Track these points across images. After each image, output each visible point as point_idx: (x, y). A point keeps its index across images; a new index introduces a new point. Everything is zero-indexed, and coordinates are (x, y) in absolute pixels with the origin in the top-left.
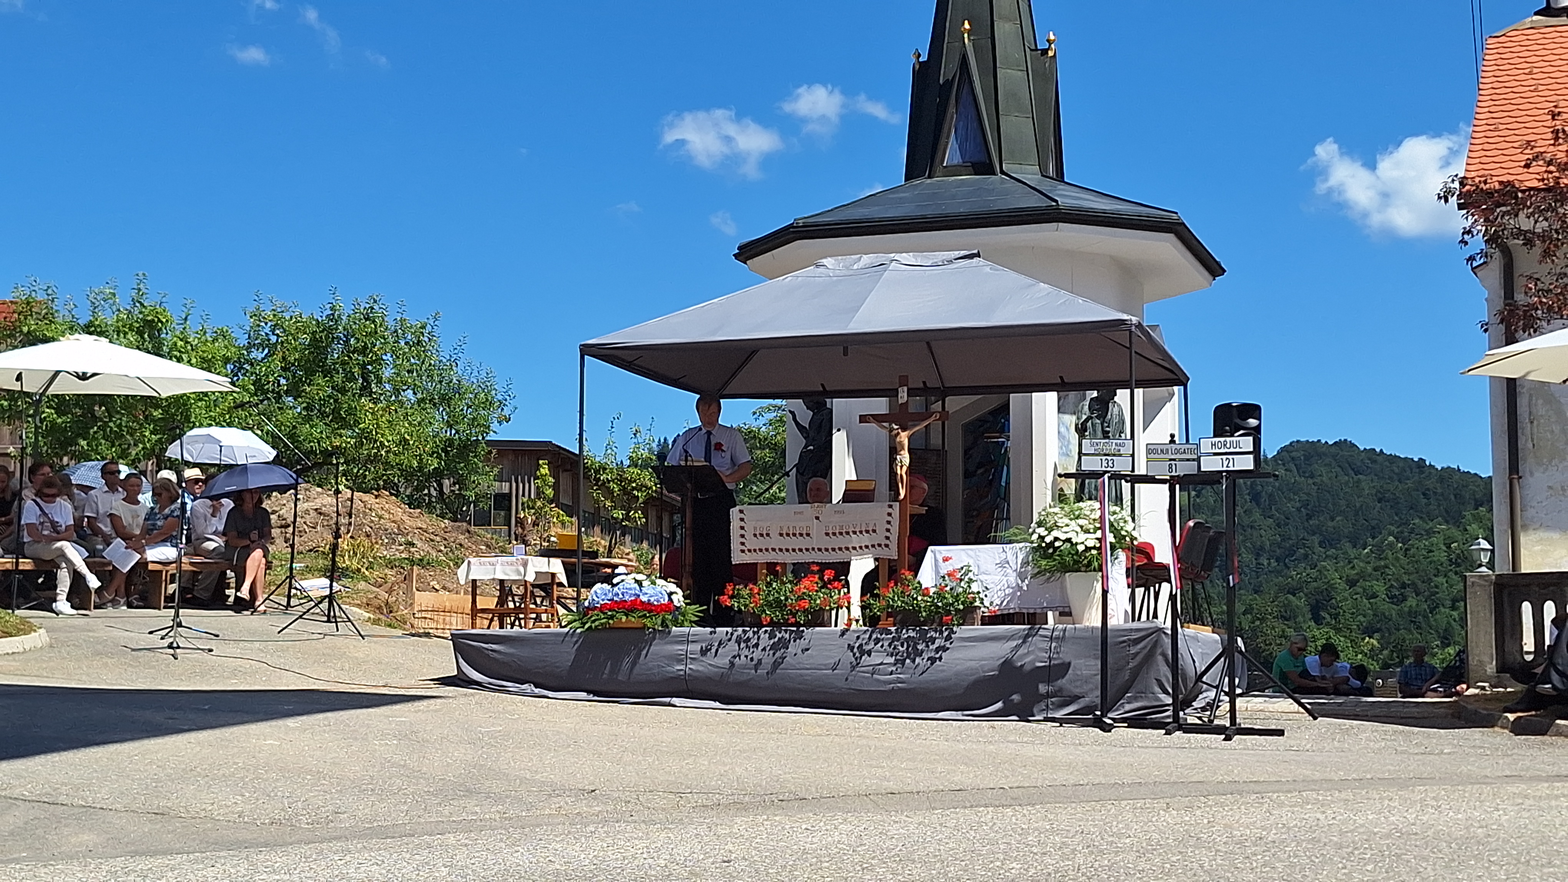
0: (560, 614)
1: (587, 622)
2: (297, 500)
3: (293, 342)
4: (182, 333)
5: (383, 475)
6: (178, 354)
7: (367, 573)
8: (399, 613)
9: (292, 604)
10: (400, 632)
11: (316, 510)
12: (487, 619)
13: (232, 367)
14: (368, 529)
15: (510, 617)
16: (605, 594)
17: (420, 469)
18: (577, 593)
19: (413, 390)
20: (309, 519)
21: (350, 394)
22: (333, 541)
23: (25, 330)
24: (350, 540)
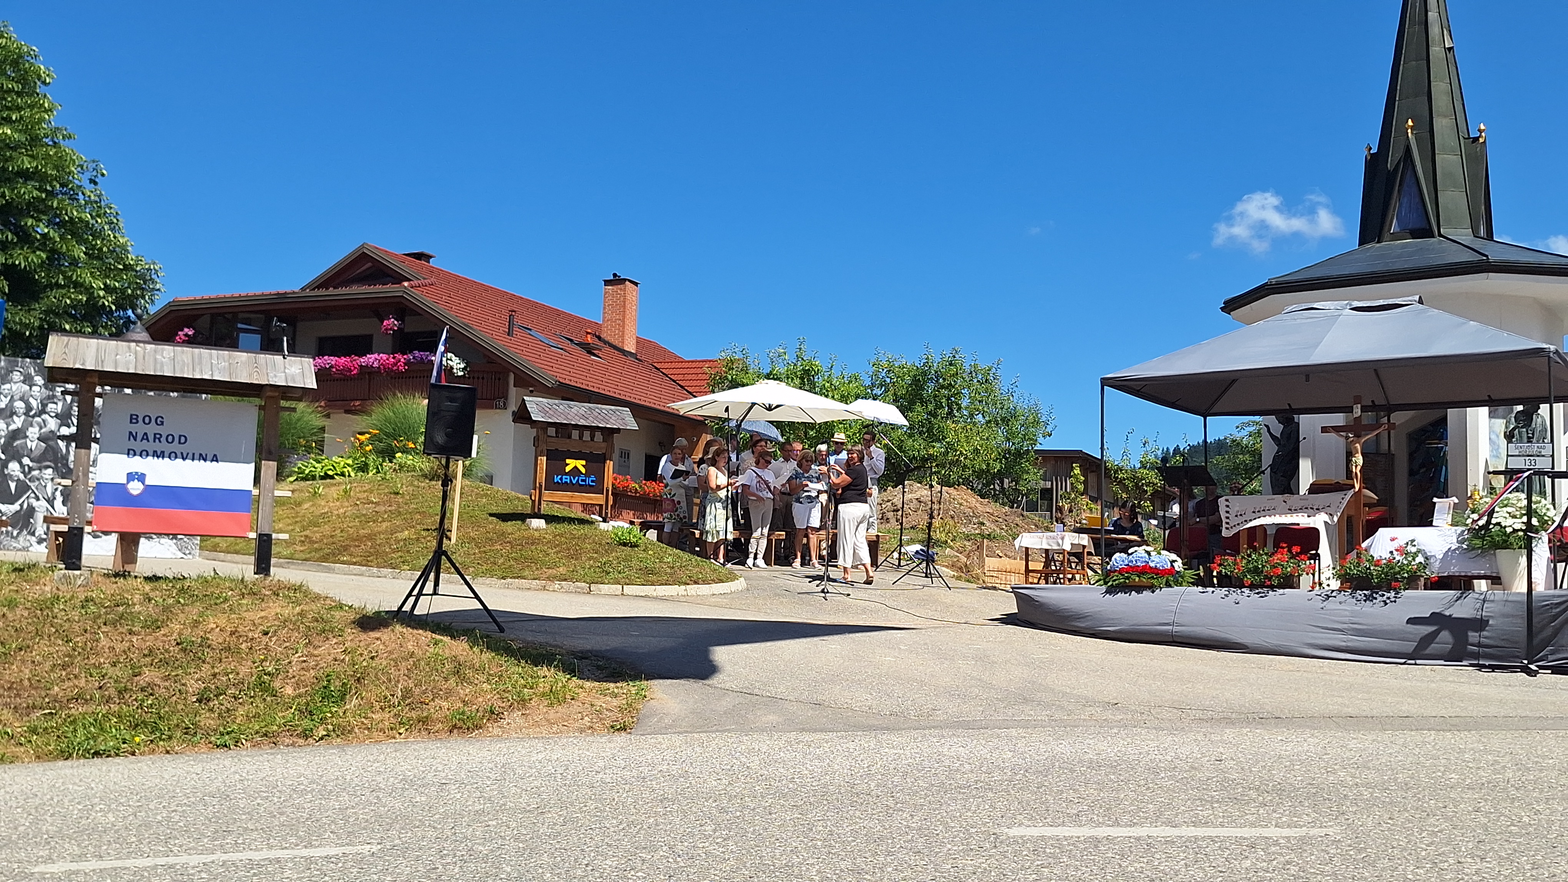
0: (1089, 575)
1: (1109, 582)
2: (904, 491)
4: (828, 377)
5: (962, 475)
7: (951, 544)
8: (974, 572)
9: (902, 565)
10: (975, 586)
11: (917, 499)
14: (953, 513)
16: (1123, 561)
17: (988, 470)
18: (1102, 560)
19: (983, 414)
20: (912, 506)
21: (939, 417)
22: (929, 521)
23: (730, 377)
24: (941, 520)
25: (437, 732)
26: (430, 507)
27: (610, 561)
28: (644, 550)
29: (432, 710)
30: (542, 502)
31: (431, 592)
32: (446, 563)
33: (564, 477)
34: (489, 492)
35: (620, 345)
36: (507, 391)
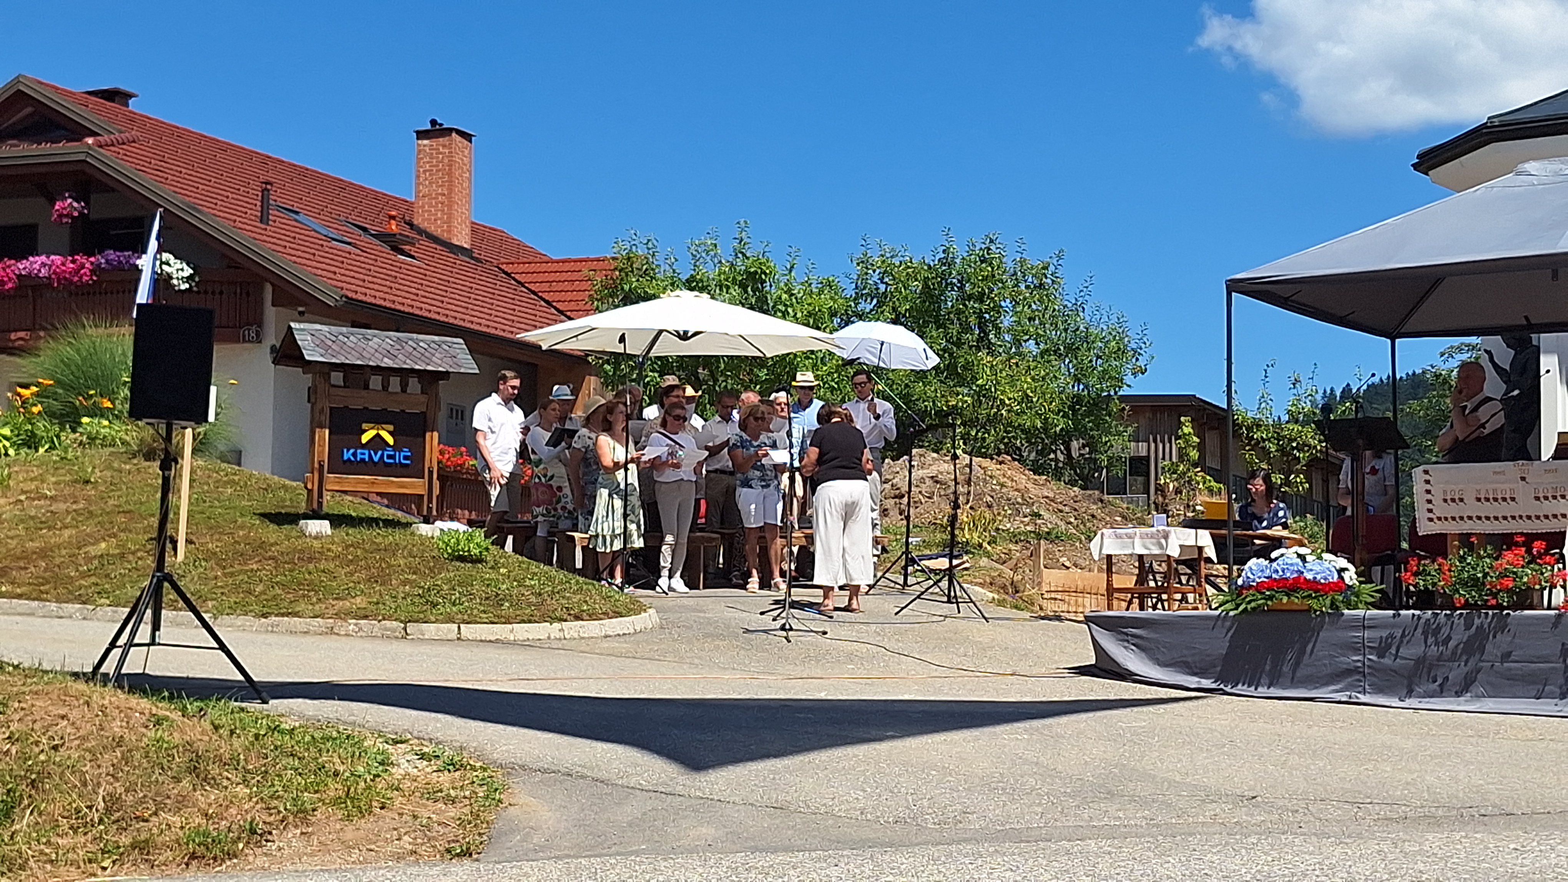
0: (1209, 594)
1: (1240, 604)
2: (911, 466)
3: (903, 290)
4: (786, 285)
5: (1004, 438)
6: (783, 309)
7: (989, 548)
8: (1026, 593)
9: (909, 583)
10: (1027, 615)
11: (932, 477)
12: (1125, 601)
13: (839, 320)
14: (989, 499)
15: (1152, 598)
16: (1262, 571)
17: (1045, 429)
18: (1229, 569)
19: (1036, 339)
20: (924, 488)
21: (966, 346)
22: (951, 512)
23: (627, 287)
24: (970, 511)
25: (164, 864)
26: (141, 503)
27: (437, 585)
28: (492, 568)
29: (155, 831)
30: (325, 493)
31: (147, 641)
32: (169, 593)
33: (359, 451)
34: (236, 478)
35: (445, 236)
36: (262, 313)
